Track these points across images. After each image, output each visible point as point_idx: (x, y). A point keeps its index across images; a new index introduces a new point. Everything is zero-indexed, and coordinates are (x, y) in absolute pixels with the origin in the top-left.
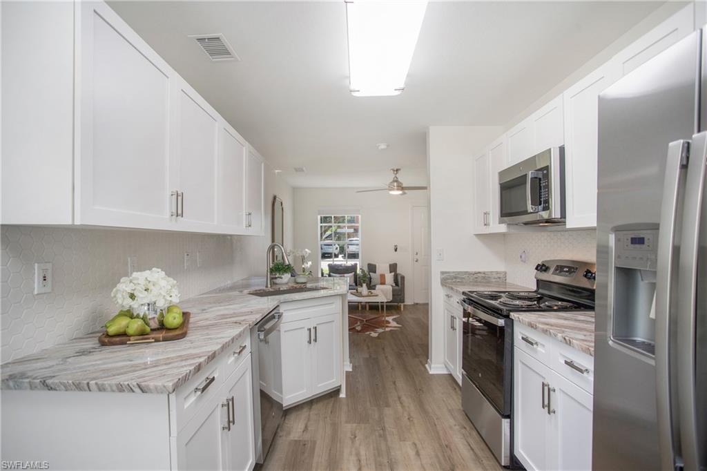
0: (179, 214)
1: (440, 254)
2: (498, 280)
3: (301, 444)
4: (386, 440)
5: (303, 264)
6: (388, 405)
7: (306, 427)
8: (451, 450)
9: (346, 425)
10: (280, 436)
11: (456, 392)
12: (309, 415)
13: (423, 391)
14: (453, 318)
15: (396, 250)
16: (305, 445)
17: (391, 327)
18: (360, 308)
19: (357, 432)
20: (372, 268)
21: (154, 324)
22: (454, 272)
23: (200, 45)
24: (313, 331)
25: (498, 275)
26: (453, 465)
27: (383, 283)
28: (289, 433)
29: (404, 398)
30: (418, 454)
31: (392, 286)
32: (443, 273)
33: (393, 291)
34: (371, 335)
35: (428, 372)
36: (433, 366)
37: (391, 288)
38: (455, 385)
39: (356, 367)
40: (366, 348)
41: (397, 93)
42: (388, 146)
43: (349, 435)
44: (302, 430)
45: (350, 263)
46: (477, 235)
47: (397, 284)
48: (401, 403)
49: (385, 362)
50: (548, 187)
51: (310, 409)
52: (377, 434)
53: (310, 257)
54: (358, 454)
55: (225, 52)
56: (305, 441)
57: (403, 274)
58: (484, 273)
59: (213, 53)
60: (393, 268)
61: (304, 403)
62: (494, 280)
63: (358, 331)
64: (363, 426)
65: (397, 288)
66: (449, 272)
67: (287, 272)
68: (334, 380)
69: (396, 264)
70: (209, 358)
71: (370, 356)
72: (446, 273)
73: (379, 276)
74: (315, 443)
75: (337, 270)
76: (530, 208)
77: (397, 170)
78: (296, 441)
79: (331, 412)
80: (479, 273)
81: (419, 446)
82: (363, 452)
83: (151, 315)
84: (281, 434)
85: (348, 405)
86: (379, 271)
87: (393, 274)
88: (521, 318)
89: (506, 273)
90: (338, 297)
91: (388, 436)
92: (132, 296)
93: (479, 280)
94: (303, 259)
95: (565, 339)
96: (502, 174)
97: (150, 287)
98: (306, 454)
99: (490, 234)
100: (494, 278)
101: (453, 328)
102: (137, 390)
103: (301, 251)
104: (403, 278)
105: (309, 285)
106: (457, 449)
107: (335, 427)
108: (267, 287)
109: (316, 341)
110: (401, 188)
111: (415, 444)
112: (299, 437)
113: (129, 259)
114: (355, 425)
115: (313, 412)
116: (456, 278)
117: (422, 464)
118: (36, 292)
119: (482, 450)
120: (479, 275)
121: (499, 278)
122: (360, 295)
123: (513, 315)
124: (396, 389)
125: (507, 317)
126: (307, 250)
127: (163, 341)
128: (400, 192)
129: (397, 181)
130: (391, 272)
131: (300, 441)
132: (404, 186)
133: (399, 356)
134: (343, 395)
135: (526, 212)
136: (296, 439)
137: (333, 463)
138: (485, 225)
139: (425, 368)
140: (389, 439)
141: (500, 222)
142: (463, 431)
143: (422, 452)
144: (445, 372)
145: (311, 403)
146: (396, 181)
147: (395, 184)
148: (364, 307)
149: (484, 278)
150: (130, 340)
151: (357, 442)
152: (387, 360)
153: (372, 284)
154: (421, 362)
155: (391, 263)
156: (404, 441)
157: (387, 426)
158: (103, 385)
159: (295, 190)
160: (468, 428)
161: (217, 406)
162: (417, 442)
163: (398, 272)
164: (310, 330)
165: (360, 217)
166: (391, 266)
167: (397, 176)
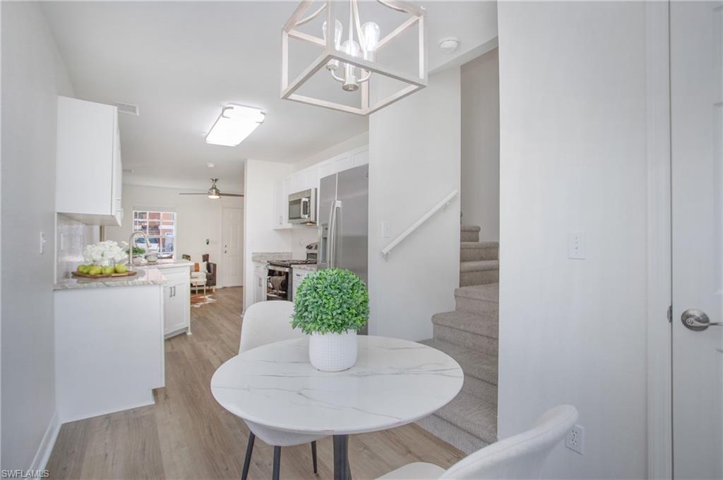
1: (252, 242)
14: (260, 279)
15: (208, 243)
17: (208, 301)
24: (173, 289)
25: (288, 254)
31: (205, 272)
32: (253, 253)
33: (207, 277)
37: (205, 274)
42: (215, 167)
46: (275, 230)
47: (209, 271)
50: (310, 206)
57: (215, 263)
60: (206, 258)
65: (210, 274)
68: (184, 323)
69: (208, 255)
72: (255, 253)
76: (302, 216)
77: (216, 180)
86: (194, 260)
87: (206, 263)
89: (292, 253)
96: (290, 196)
99: (283, 229)
100: (285, 256)
101: (260, 285)
104: (215, 265)
109: (174, 296)
110: (218, 193)
116: (262, 256)
120: (276, 254)
125: (290, 267)
128: (218, 197)
129: (215, 188)
130: (204, 261)
132: (220, 193)
134: (190, 333)
135: (300, 218)
138: (280, 224)
141: (289, 222)
147: (214, 191)
149: (279, 256)
155: (203, 254)
163: (210, 261)
164: (171, 288)
165: (175, 214)
166: (204, 256)
167: (216, 184)
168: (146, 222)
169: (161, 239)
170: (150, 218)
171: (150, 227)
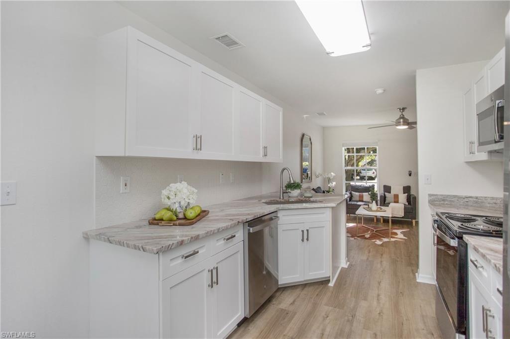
0: (198, 148)
1: (428, 179)
2: (494, 205)
3: (286, 312)
5: (329, 184)
6: (365, 299)
7: (294, 301)
9: (325, 306)
10: (273, 304)
12: (300, 294)
13: (403, 295)
15: (410, 175)
16: (287, 313)
17: (396, 238)
18: (375, 221)
19: (330, 314)
20: (387, 189)
21: (181, 216)
22: (441, 195)
23: (218, 42)
24: (305, 233)
25: (494, 201)
27: (396, 201)
28: (280, 303)
29: (382, 297)
31: (405, 204)
32: (430, 195)
33: (405, 208)
34: (376, 242)
35: (416, 279)
36: (420, 275)
37: (403, 205)
39: (352, 265)
40: (366, 252)
42: (384, 90)
43: (323, 314)
44: (290, 303)
45: (368, 184)
46: (466, 162)
47: (409, 203)
48: (378, 299)
51: (303, 289)
52: (346, 318)
53: (334, 179)
54: (324, 330)
55: (234, 43)
56: (289, 311)
57: (416, 195)
58: (477, 198)
59: (228, 45)
60: (407, 189)
61: (299, 285)
62: (488, 205)
63: (366, 238)
64: (337, 310)
65: (409, 206)
66: (437, 195)
67: (296, 189)
68: (324, 271)
69: (410, 186)
70: (192, 238)
71: (368, 259)
72: (434, 195)
73: (393, 197)
74: (295, 313)
75: (357, 189)
76: (497, 137)
77: (404, 109)
78: (283, 309)
79: (317, 295)
80: (471, 197)
82: (328, 329)
83: (179, 210)
84: (274, 303)
86: (393, 192)
87: (406, 194)
90: (329, 209)
91: (354, 322)
92: (169, 198)
93: (470, 204)
94: (329, 180)
96: (477, 107)
97: (178, 193)
98: (286, 320)
99: (476, 161)
100: (489, 203)
102: (141, 249)
103: (327, 174)
104: (415, 198)
105: (312, 199)
107: (315, 306)
108: (280, 198)
109: (308, 240)
111: (376, 334)
112: (286, 308)
113: (178, 176)
114: (331, 308)
115: (305, 292)
116: (443, 200)
118: (121, 192)
120: (470, 199)
121: (495, 203)
122: (370, 209)
123: (467, 238)
124: (378, 288)
125: (460, 238)
126: (332, 173)
127: (179, 225)
128: (407, 127)
130: (404, 193)
131: (285, 310)
132: (410, 121)
133: (394, 262)
134: (331, 284)
135: (494, 142)
136: (283, 308)
137: (302, 330)
138: (471, 153)
139: (415, 275)
140: (355, 325)
141: (480, 151)
142: (430, 336)
145: (304, 285)
146: (403, 117)
147: (402, 120)
148: (378, 220)
149: (476, 202)
150: (161, 223)
151: (327, 321)
152: (381, 264)
153: (387, 202)
154: (412, 271)
155: (405, 186)
156: (367, 329)
157: (357, 314)
158: (129, 244)
159: (324, 129)
161: (204, 270)
162: (378, 334)
163: (411, 193)
164: (303, 231)
166: (404, 188)
167: (404, 113)
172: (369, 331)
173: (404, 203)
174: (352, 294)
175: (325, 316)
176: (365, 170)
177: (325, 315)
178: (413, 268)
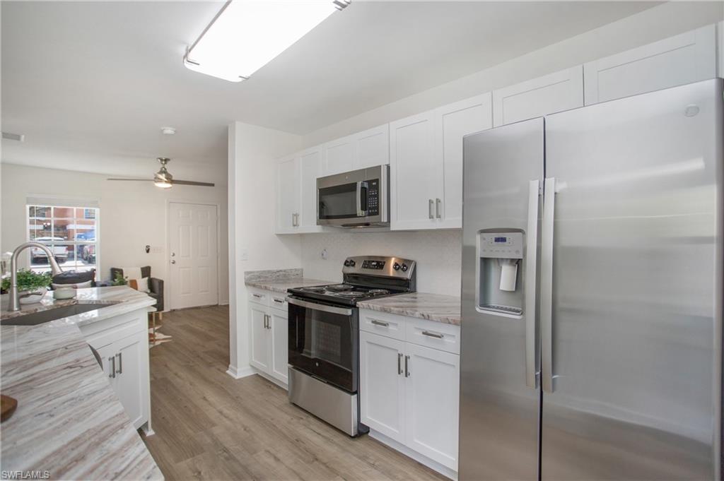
1: (244, 254)
4: (234, 459)
6: (213, 424)
8: (303, 443)
9: (178, 464)
11: (273, 389)
13: (241, 398)
15: (148, 251)
19: (198, 466)
22: (258, 272)
24: (116, 359)
25: (297, 272)
26: (314, 455)
29: (226, 411)
30: (277, 459)
32: (245, 273)
35: (234, 378)
36: (236, 369)
38: (268, 384)
41: (240, 80)
42: (175, 131)
43: (190, 473)
46: (277, 235)
47: (152, 289)
48: (226, 417)
49: (178, 380)
50: (377, 196)
52: (222, 458)
57: (160, 278)
58: (285, 271)
60: (146, 271)
64: (199, 457)
65: (153, 294)
66: (253, 273)
68: (141, 417)
69: (149, 267)
72: (251, 272)
73: (129, 284)
76: (360, 212)
77: (166, 160)
80: (281, 271)
81: (273, 451)
85: (165, 442)
86: (127, 277)
87: (147, 278)
88: (371, 305)
89: (302, 270)
91: (235, 456)
93: (281, 277)
95: (423, 315)
96: (320, 181)
100: (294, 275)
101: (267, 327)
103: (2, 255)
104: (161, 282)
106: (308, 439)
109: (121, 372)
110: (170, 180)
111: (268, 451)
114: (189, 460)
116: (259, 277)
117: (286, 467)
119: (328, 431)
120: (281, 273)
121: (297, 275)
123: (359, 304)
124: (210, 404)
125: (353, 306)
128: (169, 185)
129: (165, 172)
130: (143, 277)
132: (173, 179)
133: (191, 369)
134: (150, 432)
138: (294, 226)
139: (227, 374)
140: (239, 458)
141: (318, 224)
142: (301, 421)
143: (279, 456)
144: (251, 373)
147: (164, 176)
149: (285, 275)
151: (205, 477)
152: (179, 377)
155: (143, 266)
156: (255, 453)
157: (227, 446)
160: (304, 418)
162: (269, 448)
163: (152, 276)
165: (97, 211)
166: (143, 269)
167: (166, 166)
168: (50, 221)
169: (75, 246)
170: (56, 215)
171: (55, 226)
172: (259, 453)
173: (144, 290)
174: (190, 428)
175: (196, 474)
176: (51, 246)
177: (194, 473)
178: (218, 367)
